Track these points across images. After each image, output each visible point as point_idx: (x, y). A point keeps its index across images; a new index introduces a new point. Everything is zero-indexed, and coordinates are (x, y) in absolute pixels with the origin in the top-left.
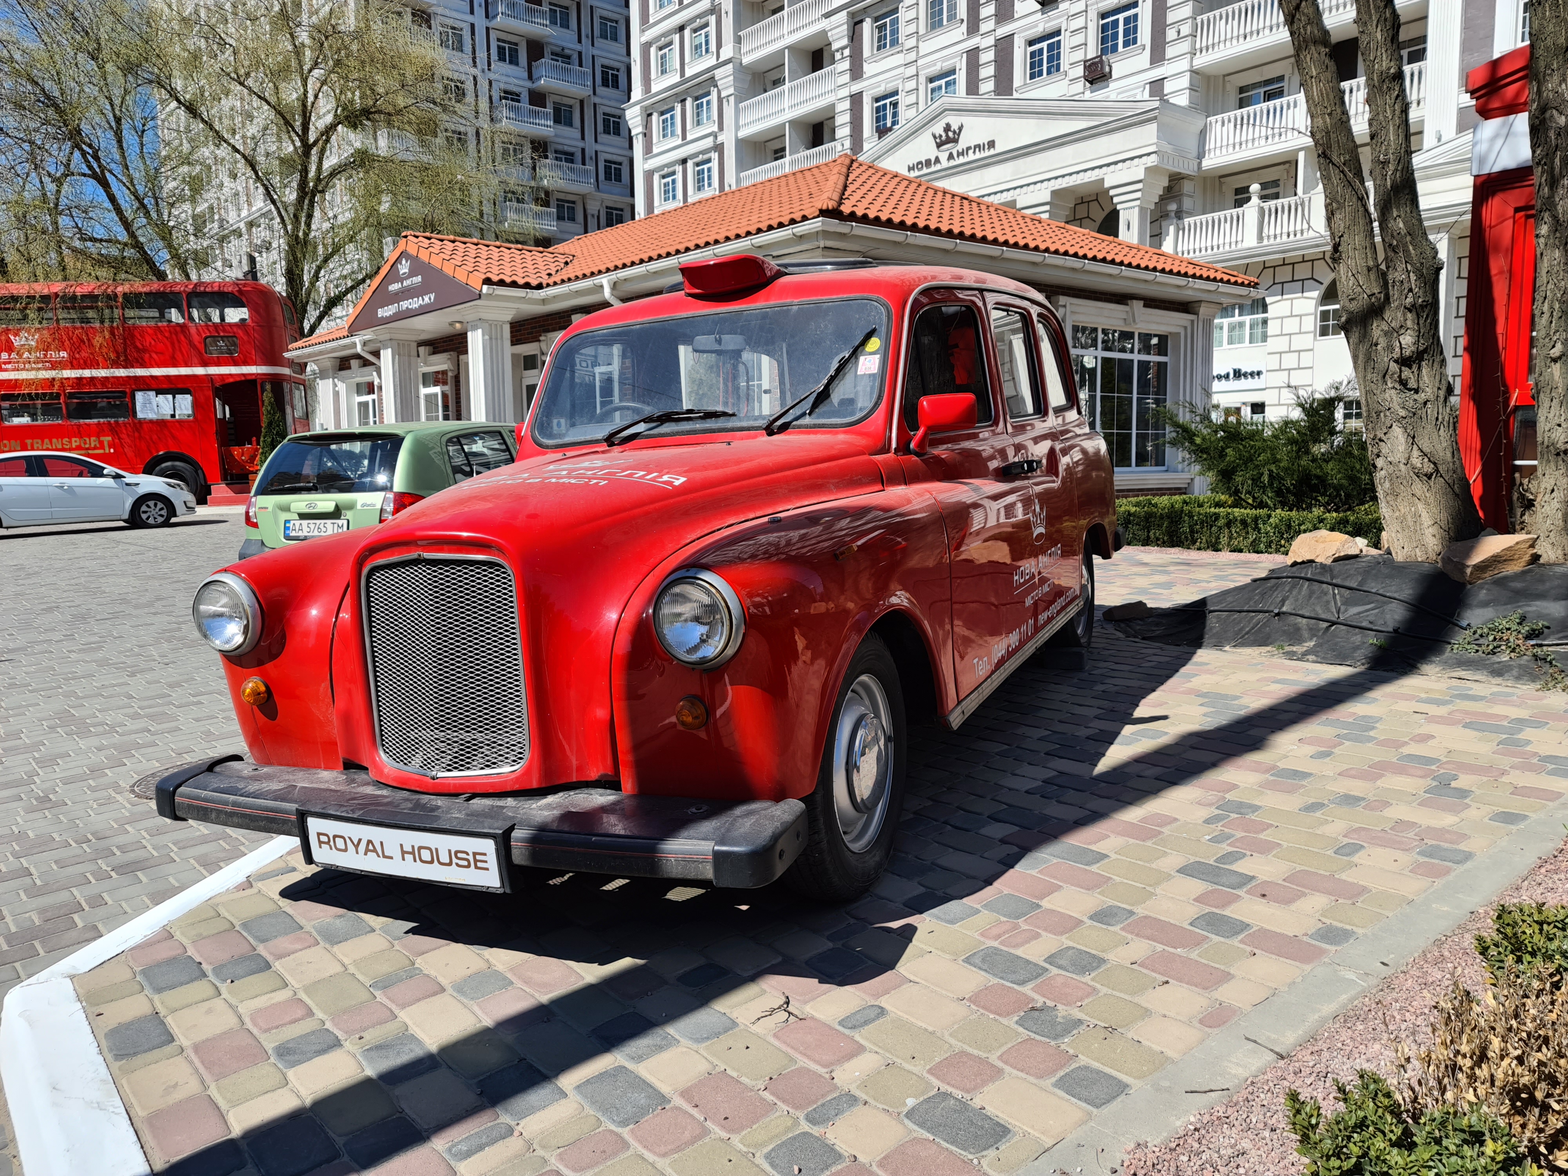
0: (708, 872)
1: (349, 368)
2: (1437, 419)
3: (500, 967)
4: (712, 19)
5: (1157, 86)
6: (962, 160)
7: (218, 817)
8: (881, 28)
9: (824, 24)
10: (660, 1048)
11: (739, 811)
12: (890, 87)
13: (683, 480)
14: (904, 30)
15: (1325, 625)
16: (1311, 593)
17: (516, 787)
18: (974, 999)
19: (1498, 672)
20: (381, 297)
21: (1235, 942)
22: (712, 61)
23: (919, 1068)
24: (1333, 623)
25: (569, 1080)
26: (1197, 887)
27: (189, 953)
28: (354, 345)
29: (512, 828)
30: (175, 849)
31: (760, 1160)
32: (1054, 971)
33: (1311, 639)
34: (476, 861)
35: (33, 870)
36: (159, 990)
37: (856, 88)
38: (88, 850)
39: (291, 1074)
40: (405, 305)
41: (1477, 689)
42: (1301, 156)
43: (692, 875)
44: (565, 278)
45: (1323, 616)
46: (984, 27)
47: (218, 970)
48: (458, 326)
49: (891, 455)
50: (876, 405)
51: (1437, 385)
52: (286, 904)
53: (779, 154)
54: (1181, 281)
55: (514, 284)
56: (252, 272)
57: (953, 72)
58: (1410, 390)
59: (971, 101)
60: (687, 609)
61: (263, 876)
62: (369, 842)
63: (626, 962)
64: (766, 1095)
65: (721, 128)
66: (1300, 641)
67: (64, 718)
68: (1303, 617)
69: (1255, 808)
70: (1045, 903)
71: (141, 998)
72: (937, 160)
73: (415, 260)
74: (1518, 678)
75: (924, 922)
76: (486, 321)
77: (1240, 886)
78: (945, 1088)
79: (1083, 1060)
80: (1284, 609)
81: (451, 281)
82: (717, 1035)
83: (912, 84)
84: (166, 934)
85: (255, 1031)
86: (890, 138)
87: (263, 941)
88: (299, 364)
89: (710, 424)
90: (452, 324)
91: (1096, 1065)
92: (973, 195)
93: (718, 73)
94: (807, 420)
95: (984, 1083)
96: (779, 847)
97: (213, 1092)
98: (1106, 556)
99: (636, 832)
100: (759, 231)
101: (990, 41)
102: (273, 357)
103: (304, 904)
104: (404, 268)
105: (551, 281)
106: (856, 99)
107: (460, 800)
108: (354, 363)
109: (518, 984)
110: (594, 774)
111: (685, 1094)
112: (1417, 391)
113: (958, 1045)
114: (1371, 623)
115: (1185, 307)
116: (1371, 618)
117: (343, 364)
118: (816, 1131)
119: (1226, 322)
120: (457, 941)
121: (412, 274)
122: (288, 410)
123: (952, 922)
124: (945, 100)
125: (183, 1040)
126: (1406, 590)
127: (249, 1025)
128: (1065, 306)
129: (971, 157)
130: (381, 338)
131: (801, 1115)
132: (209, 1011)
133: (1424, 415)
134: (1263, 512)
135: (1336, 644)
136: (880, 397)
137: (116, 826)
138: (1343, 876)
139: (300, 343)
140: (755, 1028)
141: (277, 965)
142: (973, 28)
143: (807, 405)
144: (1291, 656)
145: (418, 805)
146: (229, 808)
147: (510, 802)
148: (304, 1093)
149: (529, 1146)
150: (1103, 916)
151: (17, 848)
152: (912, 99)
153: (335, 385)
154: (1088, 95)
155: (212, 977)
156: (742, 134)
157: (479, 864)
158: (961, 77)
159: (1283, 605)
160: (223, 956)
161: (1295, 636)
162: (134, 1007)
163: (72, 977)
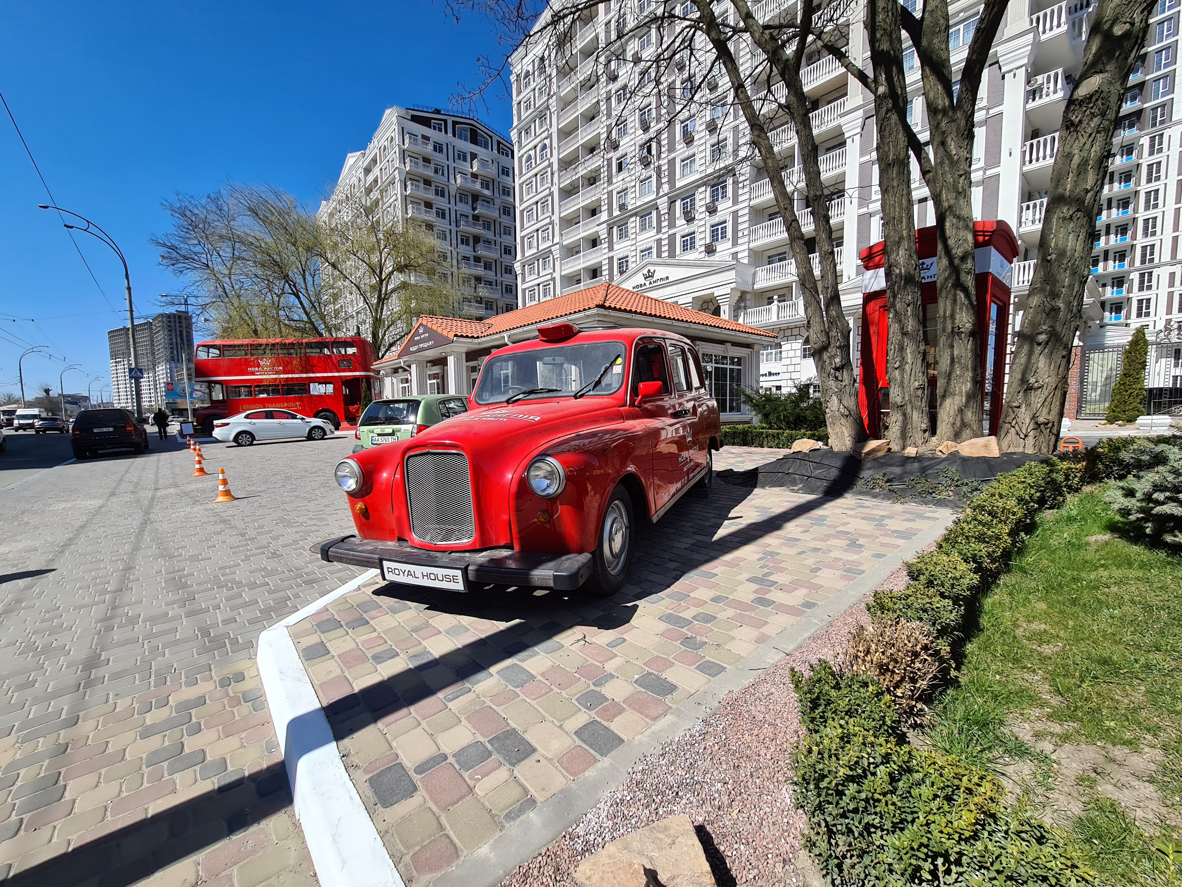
0: (551, 584)
1: (398, 372)
2: (850, 393)
3: (464, 623)
4: (551, 226)
5: (735, 255)
6: (655, 284)
7: (345, 561)
8: (620, 230)
9: (597, 228)
10: (532, 656)
11: (564, 558)
12: (625, 254)
13: (539, 418)
14: (631, 231)
15: (806, 478)
16: (801, 464)
17: (470, 548)
18: (662, 635)
19: (875, 496)
20: (411, 342)
21: (769, 609)
22: (551, 244)
23: (640, 663)
24: (809, 477)
25: (494, 669)
26: (754, 586)
27: (335, 617)
28: (400, 363)
29: (468, 566)
31: (573, 701)
32: (696, 622)
33: (800, 484)
34: (454, 579)
35: (270, 583)
36: (323, 632)
37: (611, 254)
38: (293, 575)
39: (378, 667)
40: (421, 346)
41: (867, 503)
42: (794, 284)
43: (544, 585)
44: (488, 334)
45: (805, 474)
46: (663, 230)
47: (347, 625)
48: (443, 354)
49: (627, 407)
50: (621, 386)
51: (850, 378)
52: (374, 597)
53: (579, 282)
54: (746, 335)
55: (467, 337)
56: (358, 333)
57: (651, 248)
58: (839, 381)
59: (659, 260)
60: (541, 473)
61: (365, 586)
62: (409, 571)
63: (517, 621)
64: (576, 675)
65: (554, 271)
66: (796, 485)
67: (282, 520)
68: (797, 474)
69: (778, 554)
70: (692, 595)
71: (316, 635)
72: (645, 284)
73: (425, 327)
74: (883, 499)
75: (642, 603)
76: (455, 352)
77: (772, 586)
78: (651, 671)
79: (707, 658)
80: (790, 471)
81: (441, 335)
82: (556, 651)
83: (634, 253)
84: (326, 609)
85: (363, 649)
86: (625, 275)
87: (366, 612)
88: (377, 371)
89: (550, 394)
90: (441, 353)
91: (713, 660)
92: (661, 299)
93: (553, 248)
94: (591, 393)
95: (667, 668)
96: (581, 573)
97: (347, 674)
98: (717, 450)
99: (520, 567)
100: (570, 313)
101: (666, 236)
102: (367, 369)
103: (382, 597)
104: (421, 331)
105: (483, 335)
106: (611, 259)
107: (446, 554)
108: (400, 370)
109: (472, 630)
110: (502, 543)
111: (542, 675)
112: (842, 381)
113: (656, 654)
114: (824, 477)
115: (748, 346)
116: (824, 474)
117: (396, 371)
118: (597, 689)
119: (765, 352)
120: (446, 613)
121: (424, 333)
122: (373, 390)
123: (653, 603)
124: (647, 260)
125: (333, 653)
126: (838, 463)
127: (361, 647)
128: (698, 345)
129: (659, 283)
130: (411, 359)
131: (591, 683)
132: (344, 641)
133: (845, 391)
134: (781, 431)
135: (811, 486)
136: (622, 383)
137: (304, 565)
138: (813, 581)
139: (377, 362)
140: (571, 648)
141: (372, 622)
142: (659, 231)
143: (591, 386)
144: (793, 491)
145: (429, 556)
146: (351, 557)
147: (467, 554)
148: (384, 674)
149: (478, 696)
150: (716, 600)
151: (263, 573)
152: (634, 259)
153: (392, 380)
154: (707, 258)
155: (345, 628)
156: (563, 273)
157: (455, 581)
158: (654, 250)
160: (349, 618)
161: (794, 483)
162: (313, 639)
163: (287, 627)
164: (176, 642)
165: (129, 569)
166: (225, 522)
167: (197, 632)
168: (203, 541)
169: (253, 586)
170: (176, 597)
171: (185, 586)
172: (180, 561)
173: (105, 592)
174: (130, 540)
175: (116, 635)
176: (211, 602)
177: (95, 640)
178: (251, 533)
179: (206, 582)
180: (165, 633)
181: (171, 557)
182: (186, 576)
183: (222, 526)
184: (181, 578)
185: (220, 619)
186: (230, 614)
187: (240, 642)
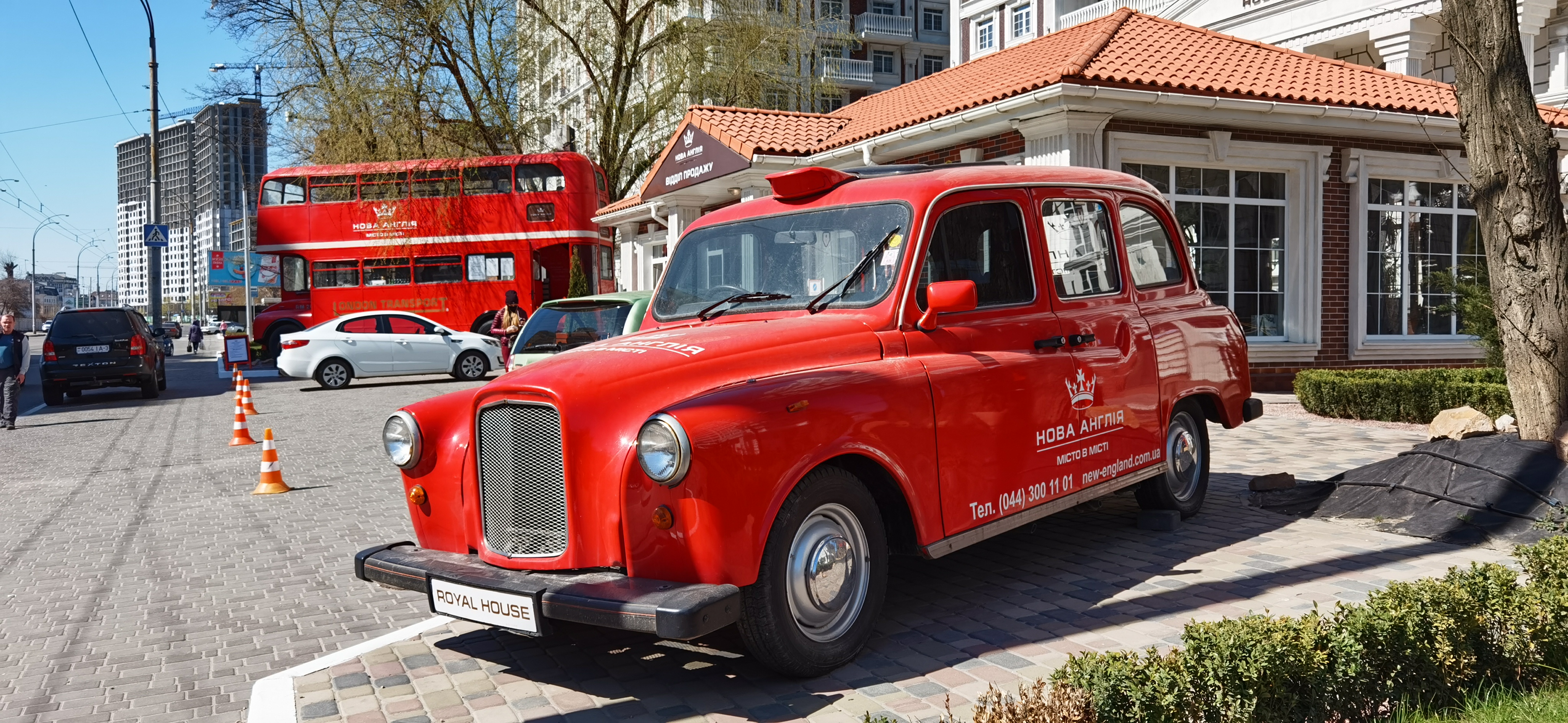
0: (653, 626)
1: (646, 232)
2: (1557, 297)
3: (547, 695)
7: (386, 578)
11: (689, 589)
13: (701, 349)
15: (1431, 499)
16: (1432, 467)
17: (559, 567)
20: (670, 167)
24: (1439, 498)
27: (366, 671)
28: (649, 211)
29: (544, 591)
30: (392, 620)
33: (1411, 513)
34: (521, 613)
35: (299, 626)
36: (340, 688)
38: (338, 617)
40: (688, 173)
43: (639, 627)
44: (836, 143)
45: (1433, 492)
47: (377, 682)
48: (736, 191)
49: (897, 331)
50: (892, 289)
51: (1556, 263)
52: (436, 651)
55: (783, 152)
56: (571, 145)
58: (1529, 268)
61: (429, 634)
62: (465, 597)
63: (631, 698)
66: (1400, 514)
68: (1414, 491)
70: (954, 689)
71: (329, 691)
73: (698, 132)
75: (852, 694)
76: (757, 188)
80: (1404, 484)
81: (728, 150)
84: (357, 660)
85: (385, 713)
87: (411, 668)
88: (607, 228)
90: (730, 190)
92: (1266, 42)
94: (839, 303)
96: (703, 613)
98: (1231, 425)
102: (583, 223)
103: (447, 651)
104: (689, 139)
105: (817, 149)
107: (523, 573)
108: (651, 227)
110: (608, 562)
112: (1535, 269)
114: (1473, 499)
116: (1474, 495)
117: (642, 228)
120: (528, 678)
121: (695, 144)
122: (595, 270)
123: (872, 695)
125: (343, 713)
126: (1510, 467)
127: (384, 710)
128: (1358, 159)
130: (670, 204)
132: (364, 701)
133: (1543, 294)
135: (1430, 518)
136: (894, 284)
137: (361, 603)
139: (606, 209)
141: (414, 682)
144: (1384, 528)
145: (497, 575)
146: (392, 572)
147: (554, 577)
151: (294, 612)
153: (634, 248)
155: (374, 685)
157: (525, 615)
159: (1403, 480)
160: (384, 674)
161: (1397, 510)
162: (325, 695)
163: (294, 678)
164: (147, 692)
165: (102, 591)
166: (260, 527)
167: (177, 682)
168: (218, 557)
169: (272, 628)
170: (160, 635)
171: (177, 621)
172: (177, 585)
173: (64, 620)
174: (111, 548)
175: (72, 677)
176: (207, 646)
177: (45, 681)
178: (296, 547)
179: (206, 618)
180: (135, 679)
181: (165, 578)
182: (179, 608)
183: (254, 534)
184: (171, 609)
185: (212, 670)
186: (228, 663)
187: (232, 700)
